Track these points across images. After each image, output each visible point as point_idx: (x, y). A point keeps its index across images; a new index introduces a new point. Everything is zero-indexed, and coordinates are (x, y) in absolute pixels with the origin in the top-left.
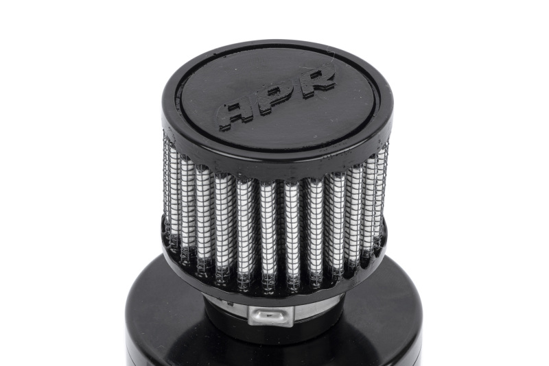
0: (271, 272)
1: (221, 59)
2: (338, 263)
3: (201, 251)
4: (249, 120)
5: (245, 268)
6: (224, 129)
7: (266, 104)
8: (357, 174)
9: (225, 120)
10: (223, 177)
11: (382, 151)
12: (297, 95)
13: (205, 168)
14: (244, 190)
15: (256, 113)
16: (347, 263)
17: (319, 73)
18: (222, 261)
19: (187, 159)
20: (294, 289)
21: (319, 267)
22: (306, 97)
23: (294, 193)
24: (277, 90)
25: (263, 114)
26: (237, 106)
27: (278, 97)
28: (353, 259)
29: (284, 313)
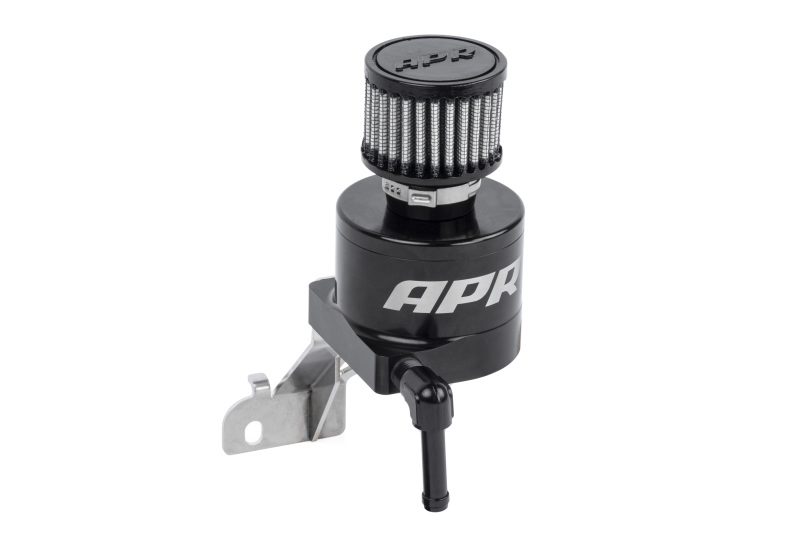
0: (421, 162)
1: (407, 41)
2: (463, 161)
3: (381, 149)
4: (415, 67)
5: (405, 159)
6: (398, 70)
7: (428, 61)
8: (478, 103)
9: (400, 65)
10: (395, 97)
11: (495, 94)
12: (448, 60)
13: (385, 92)
14: (406, 105)
15: (420, 65)
16: (469, 163)
17: (465, 51)
18: (392, 155)
19: (376, 88)
20: (436, 174)
21: (451, 162)
22: (454, 60)
23: (436, 108)
24: (436, 56)
25: (425, 65)
26: (409, 61)
27: (435, 59)
28: (474, 161)
29: (430, 198)
